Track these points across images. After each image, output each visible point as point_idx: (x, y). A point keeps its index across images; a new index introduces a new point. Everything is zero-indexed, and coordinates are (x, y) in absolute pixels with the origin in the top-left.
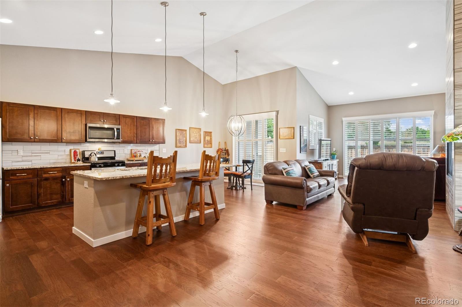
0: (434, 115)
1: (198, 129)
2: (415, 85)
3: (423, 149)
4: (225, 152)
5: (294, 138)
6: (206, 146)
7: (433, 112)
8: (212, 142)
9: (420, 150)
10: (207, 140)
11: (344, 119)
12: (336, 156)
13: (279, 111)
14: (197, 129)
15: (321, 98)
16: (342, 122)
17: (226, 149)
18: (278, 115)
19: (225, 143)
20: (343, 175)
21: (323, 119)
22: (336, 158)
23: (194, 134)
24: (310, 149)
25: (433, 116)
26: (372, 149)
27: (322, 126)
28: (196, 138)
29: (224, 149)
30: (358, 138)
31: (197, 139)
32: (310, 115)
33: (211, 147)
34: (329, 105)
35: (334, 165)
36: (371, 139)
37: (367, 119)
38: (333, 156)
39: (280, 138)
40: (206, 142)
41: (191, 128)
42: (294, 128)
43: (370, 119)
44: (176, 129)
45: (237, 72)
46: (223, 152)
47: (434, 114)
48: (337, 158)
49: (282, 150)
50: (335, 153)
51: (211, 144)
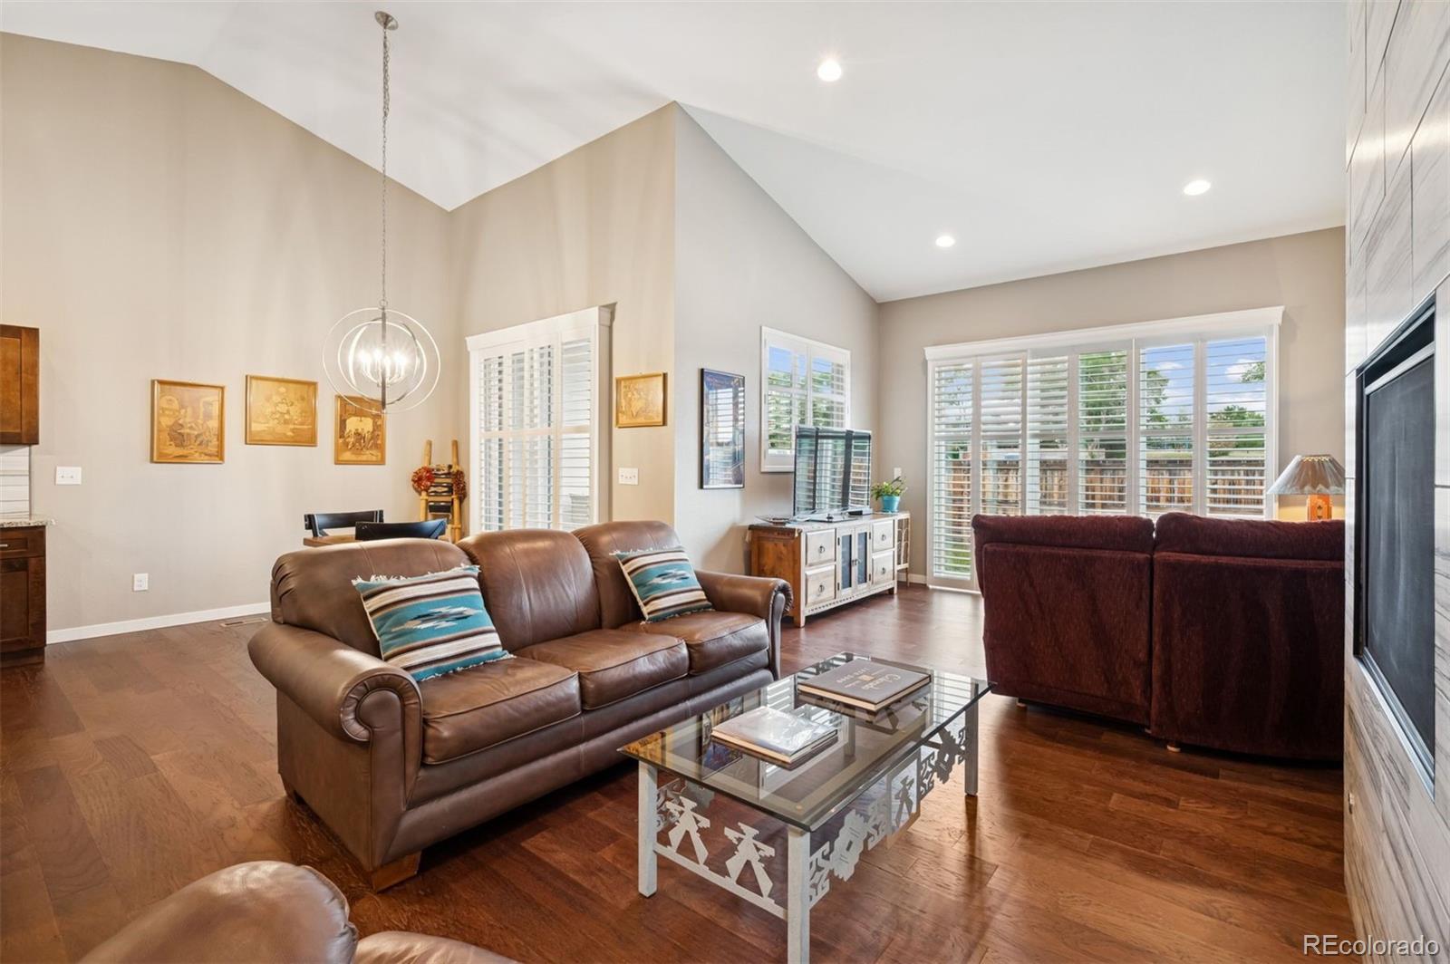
0: (1281, 328)
1: (294, 386)
2: (1197, 187)
3: (1247, 473)
4: (449, 481)
5: (664, 423)
6: (347, 456)
7: (1275, 314)
8: (383, 440)
9: (1236, 477)
10: (357, 434)
11: (931, 352)
12: (897, 499)
13: (617, 307)
14: (291, 385)
15: (841, 269)
16: (925, 363)
17: (454, 470)
18: (614, 323)
19: (455, 444)
20: (925, 574)
21: (848, 353)
22: (898, 509)
23: (276, 405)
24: (763, 470)
25: (1276, 330)
26: (1037, 472)
27: (842, 380)
28: (286, 422)
29: (446, 471)
30: (983, 427)
31: (292, 426)
32: (763, 328)
33: (382, 462)
34: (878, 302)
35: (877, 536)
36: (1028, 432)
37: (1014, 348)
38: (886, 498)
39: (620, 422)
40: (351, 440)
41: (252, 378)
42: (665, 376)
43: (1025, 351)
44: (153, 382)
45: (386, 114)
46: (437, 480)
47: (1280, 321)
48: (901, 509)
49: (625, 475)
50: (894, 486)
51: (381, 448)
